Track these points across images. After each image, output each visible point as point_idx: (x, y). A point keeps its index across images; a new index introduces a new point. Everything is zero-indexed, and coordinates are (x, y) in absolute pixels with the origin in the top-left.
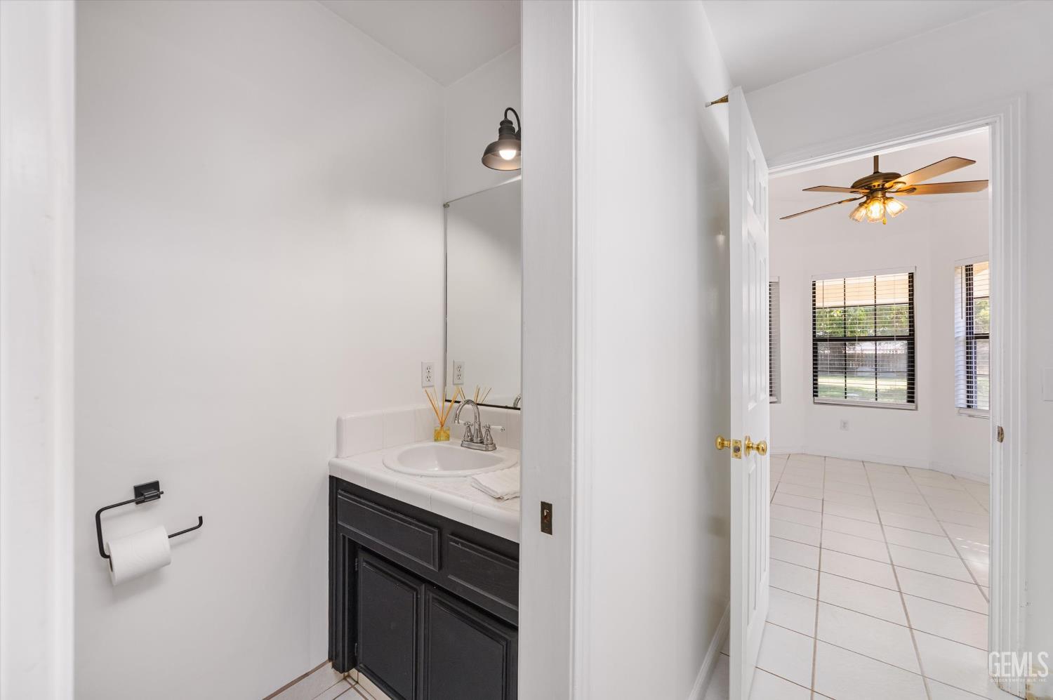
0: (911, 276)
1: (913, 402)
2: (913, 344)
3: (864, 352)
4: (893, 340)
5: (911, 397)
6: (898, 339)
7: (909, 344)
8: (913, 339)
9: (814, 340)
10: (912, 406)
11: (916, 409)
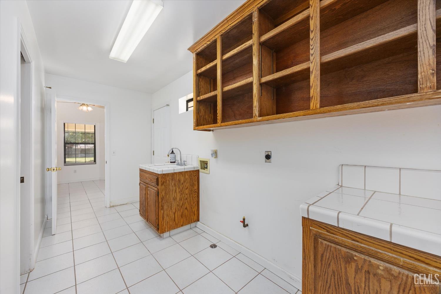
0: (95, 126)
1: (95, 162)
2: (95, 145)
3: (81, 148)
4: (90, 144)
5: (95, 161)
6: (91, 144)
7: (94, 145)
8: (95, 144)
9: (64, 144)
10: (95, 163)
11: (96, 164)
